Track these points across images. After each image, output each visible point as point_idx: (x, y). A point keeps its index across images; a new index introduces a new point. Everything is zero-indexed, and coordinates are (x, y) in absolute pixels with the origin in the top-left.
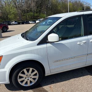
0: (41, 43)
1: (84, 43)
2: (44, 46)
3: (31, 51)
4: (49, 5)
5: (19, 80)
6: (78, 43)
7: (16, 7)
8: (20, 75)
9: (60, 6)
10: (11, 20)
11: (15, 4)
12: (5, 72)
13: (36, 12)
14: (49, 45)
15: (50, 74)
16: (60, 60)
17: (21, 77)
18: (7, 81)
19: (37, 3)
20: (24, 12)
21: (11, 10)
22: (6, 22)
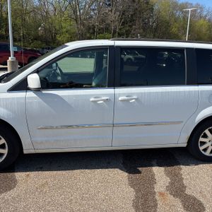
0: (15, 88)
1: (104, 100)
6: (92, 99)
7: (76, 20)
9: (177, 25)
11: (75, 12)
13: (119, 33)
19: (123, 14)
20: (91, 31)
21: (63, 25)
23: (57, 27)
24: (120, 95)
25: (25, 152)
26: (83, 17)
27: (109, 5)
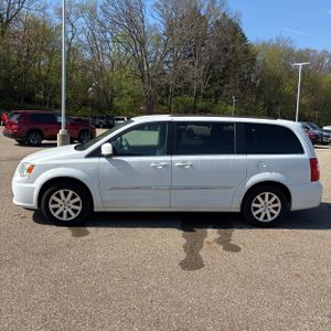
0: (91, 155)
1: (163, 166)
2: (95, 160)
3: (78, 164)
4: (252, 75)
5: (51, 206)
6: (153, 165)
7: (142, 77)
8: (54, 197)
10: (119, 115)
11: (141, 66)
12: (34, 188)
13: (204, 96)
14: (103, 160)
15: (102, 210)
16: (119, 189)
17: (54, 202)
18: (34, 204)
19: (210, 68)
21: (124, 84)
22: (103, 118)
23: (115, 88)
24: (176, 162)
25: (96, 210)
26: (152, 74)
27: (191, 55)
